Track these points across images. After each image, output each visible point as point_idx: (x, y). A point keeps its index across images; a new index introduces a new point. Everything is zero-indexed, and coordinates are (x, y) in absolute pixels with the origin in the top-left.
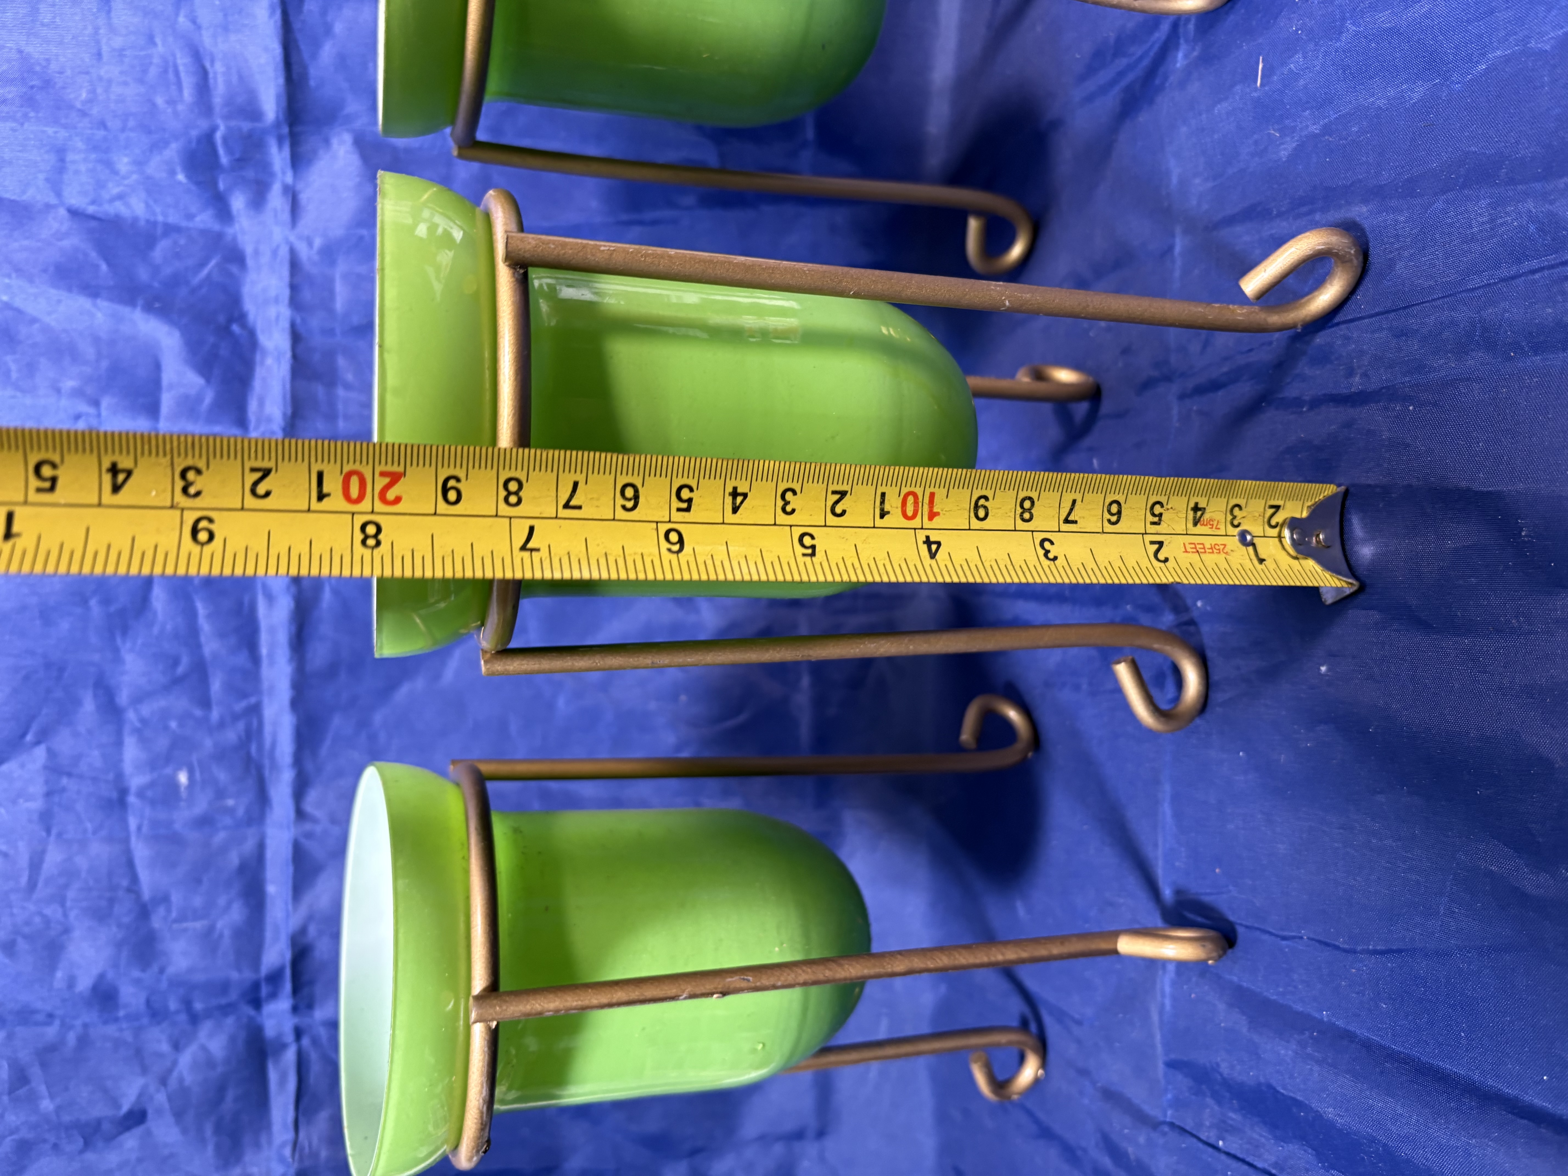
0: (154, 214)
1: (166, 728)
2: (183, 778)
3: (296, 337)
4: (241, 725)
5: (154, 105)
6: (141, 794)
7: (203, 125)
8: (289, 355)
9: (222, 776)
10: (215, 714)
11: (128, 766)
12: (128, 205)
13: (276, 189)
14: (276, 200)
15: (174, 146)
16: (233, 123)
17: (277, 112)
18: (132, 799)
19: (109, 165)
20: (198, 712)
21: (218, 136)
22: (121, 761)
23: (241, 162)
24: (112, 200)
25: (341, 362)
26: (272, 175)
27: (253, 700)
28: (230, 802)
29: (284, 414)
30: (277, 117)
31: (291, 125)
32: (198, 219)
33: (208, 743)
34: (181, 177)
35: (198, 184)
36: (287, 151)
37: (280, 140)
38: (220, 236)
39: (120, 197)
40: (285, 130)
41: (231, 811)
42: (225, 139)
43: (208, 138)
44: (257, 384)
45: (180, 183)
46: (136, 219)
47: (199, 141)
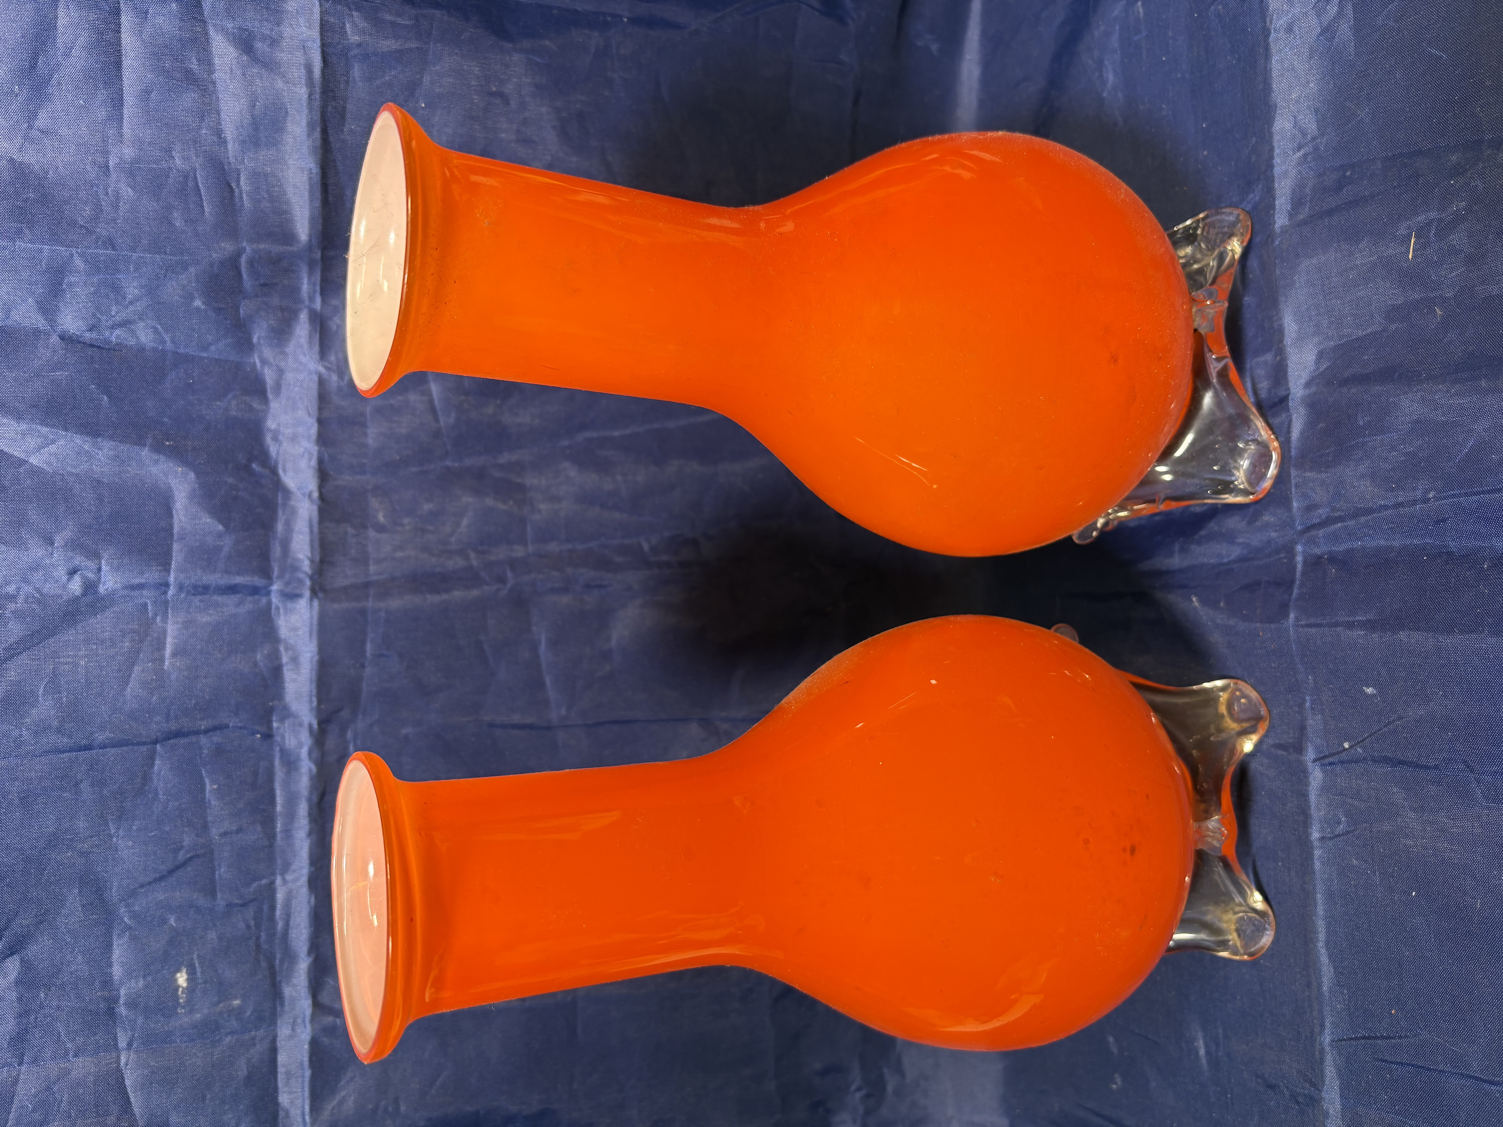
0: (163, 342)
1: (164, 921)
2: (182, 979)
3: (323, 475)
4: (250, 912)
5: (170, 224)
6: (132, 1005)
7: (228, 247)
8: (316, 495)
9: (229, 974)
10: (221, 901)
11: (117, 971)
12: (133, 332)
13: (303, 316)
14: (302, 329)
15: (192, 269)
16: (262, 246)
17: (310, 236)
18: (122, 1010)
19: (116, 289)
20: (202, 901)
21: (243, 260)
22: (110, 965)
23: (266, 287)
24: (113, 327)
25: (374, 503)
26: (298, 300)
27: (264, 882)
28: (236, 1002)
29: (312, 561)
30: (310, 241)
31: (324, 249)
32: (213, 348)
33: (212, 935)
34: (198, 303)
35: (218, 310)
36: (318, 277)
37: (311, 265)
38: (238, 366)
39: (125, 324)
40: (318, 255)
41: (238, 1013)
42: (251, 263)
43: (233, 262)
44: (280, 527)
45: (198, 309)
46: (142, 349)
47: (222, 263)
